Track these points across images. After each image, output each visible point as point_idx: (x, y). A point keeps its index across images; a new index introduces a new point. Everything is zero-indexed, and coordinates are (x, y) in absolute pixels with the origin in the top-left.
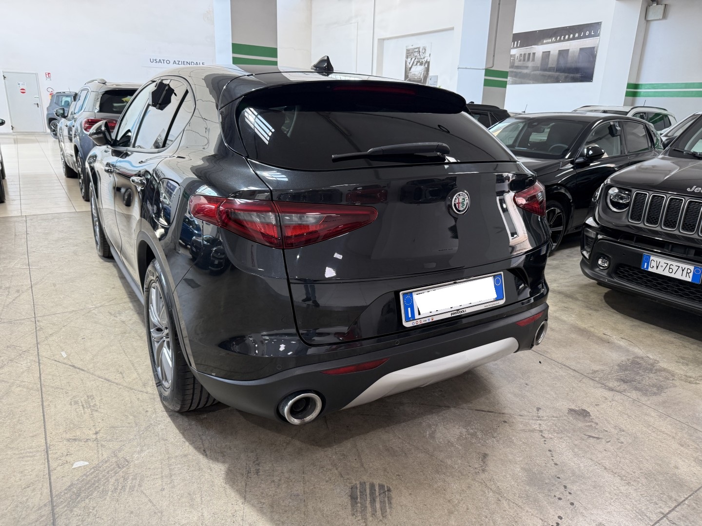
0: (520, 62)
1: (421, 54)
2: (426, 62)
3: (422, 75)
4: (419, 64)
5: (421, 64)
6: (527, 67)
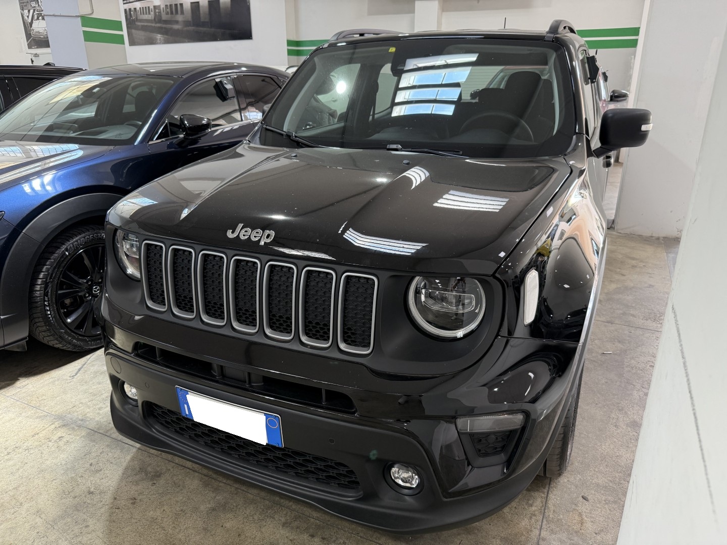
1: (40, 4)
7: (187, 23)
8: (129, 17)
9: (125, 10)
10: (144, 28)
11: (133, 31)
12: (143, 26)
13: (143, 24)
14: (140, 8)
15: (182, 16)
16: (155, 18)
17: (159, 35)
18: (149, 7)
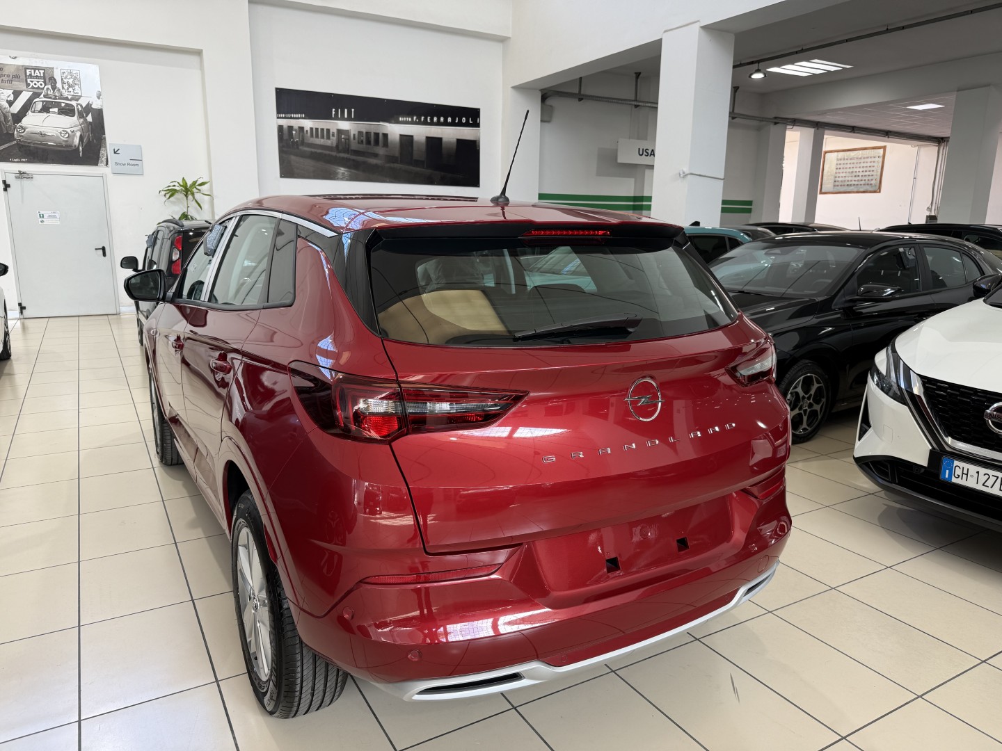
0: (361, 146)
1: (59, 85)
2: (88, 109)
3: (76, 141)
4: (56, 110)
5: (67, 111)
6: (376, 155)
7: (391, 159)
8: (286, 137)
9: (280, 128)
10: (314, 156)
11: (293, 158)
12: (312, 153)
13: (313, 150)
14: (311, 129)
15: (384, 149)
16: (337, 146)
17: (342, 169)
18: (328, 130)
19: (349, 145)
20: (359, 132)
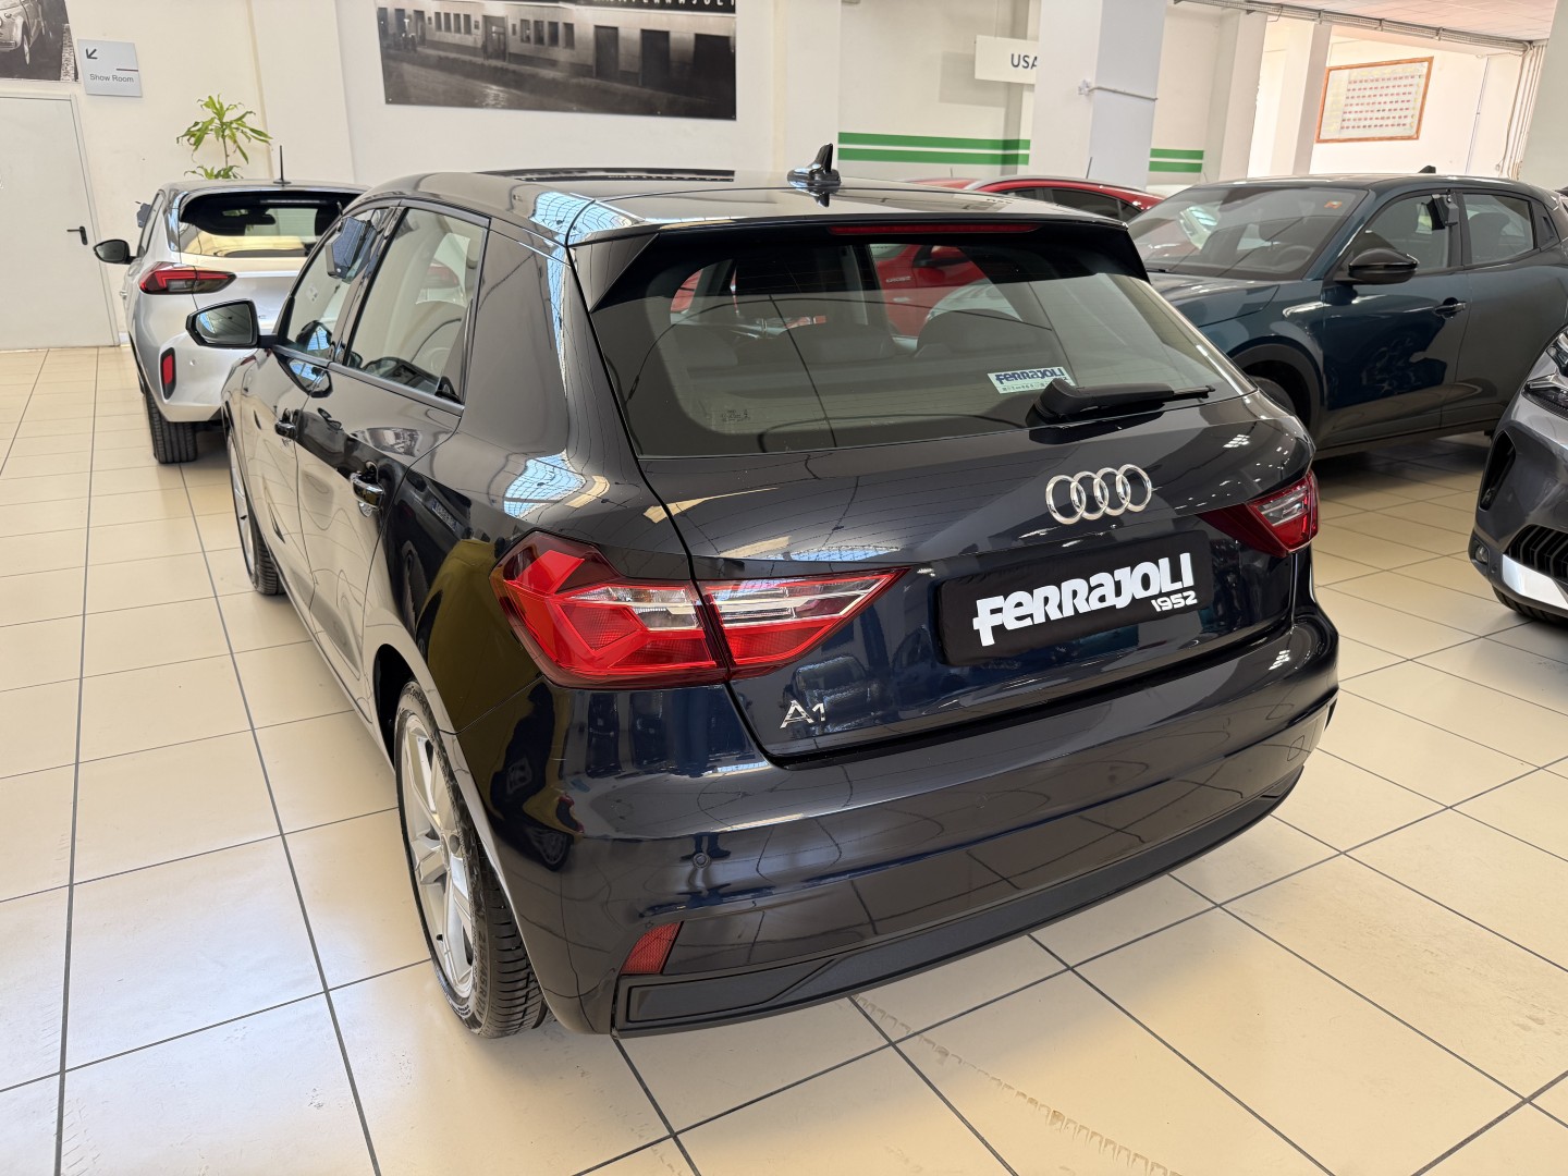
0: (527, 46)
3: (17, 34)
19: (505, 44)
20: (522, 21)
